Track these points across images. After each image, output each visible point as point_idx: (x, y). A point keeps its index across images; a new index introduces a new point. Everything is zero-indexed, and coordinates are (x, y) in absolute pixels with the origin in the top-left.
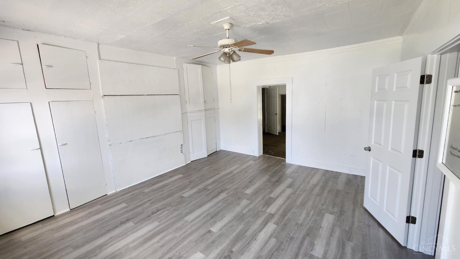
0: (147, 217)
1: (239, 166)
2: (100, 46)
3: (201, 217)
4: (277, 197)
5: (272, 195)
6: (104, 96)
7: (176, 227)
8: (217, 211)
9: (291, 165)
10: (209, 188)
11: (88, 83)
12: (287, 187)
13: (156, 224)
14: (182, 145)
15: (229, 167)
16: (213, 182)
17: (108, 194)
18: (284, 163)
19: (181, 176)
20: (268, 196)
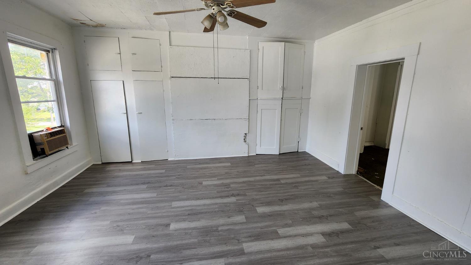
0: (158, 187)
1: (300, 176)
2: (172, 33)
3: (183, 209)
4: (285, 237)
5: (281, 231)
6: (172, 77)
7: (157, 206)
8: (202, 211)
9: (387, 206)
10: (231, 186)
11: (160, 67)
12: (321, 233)
13: (155, 195)
14: (245, 134)
15: (285, 173)
16: (244, 182)
17: (169, 160)
18: (375, 198)
19: (229, 164)
20: (274, 228)
